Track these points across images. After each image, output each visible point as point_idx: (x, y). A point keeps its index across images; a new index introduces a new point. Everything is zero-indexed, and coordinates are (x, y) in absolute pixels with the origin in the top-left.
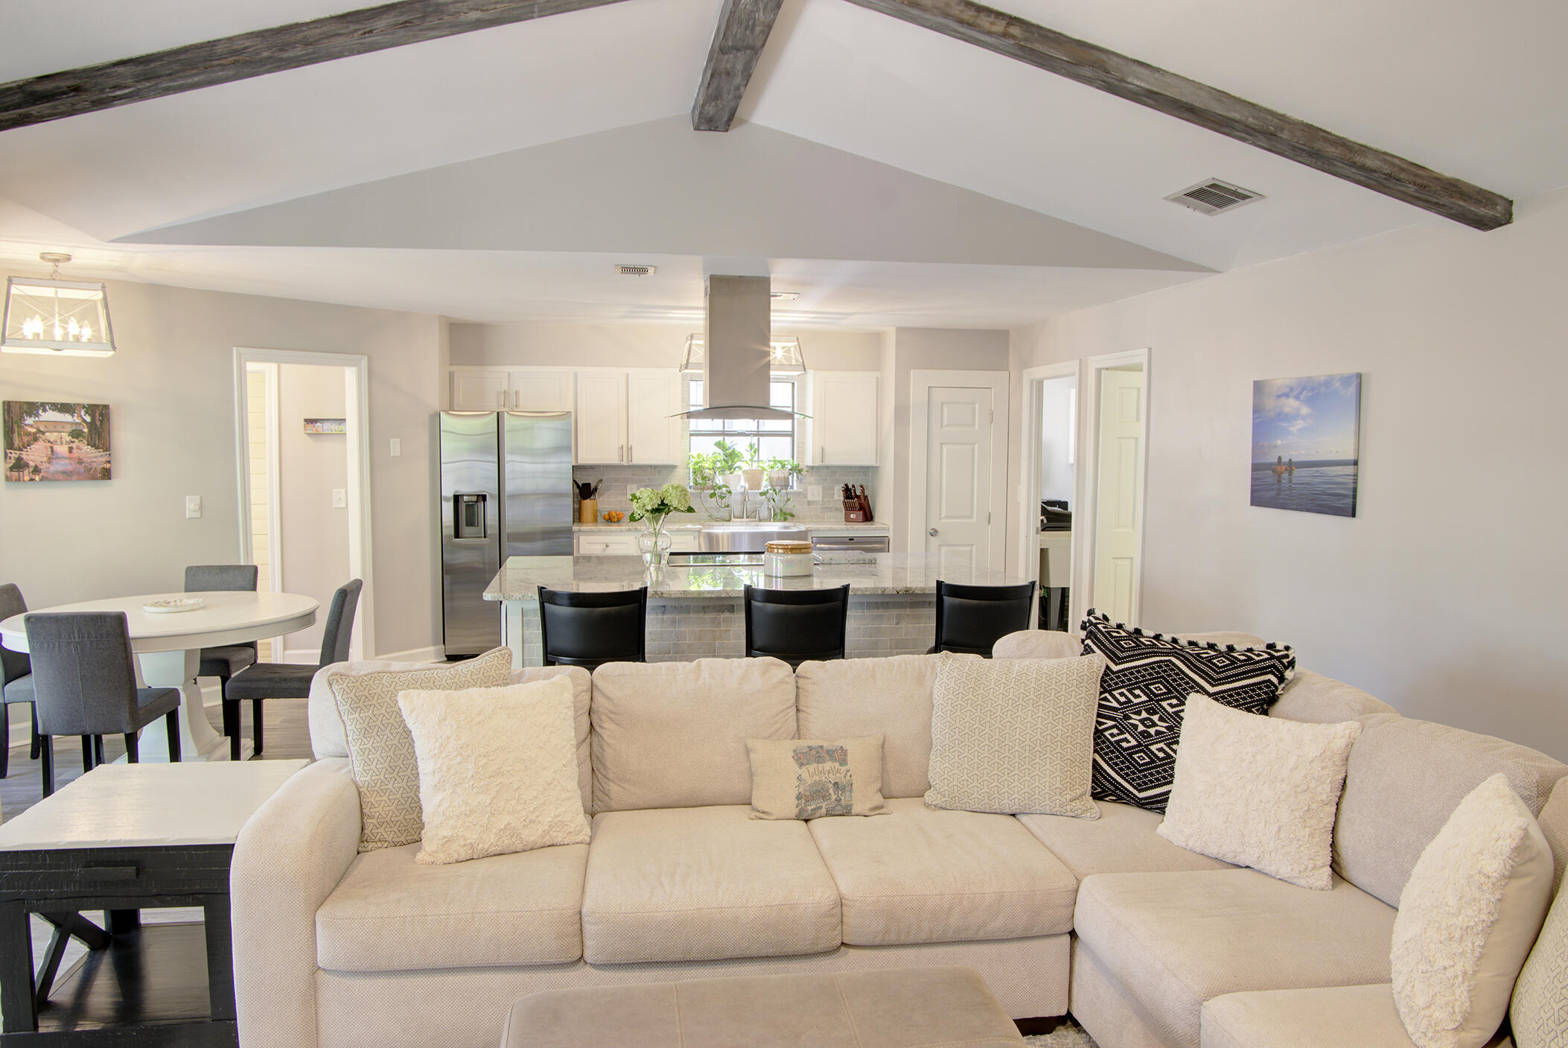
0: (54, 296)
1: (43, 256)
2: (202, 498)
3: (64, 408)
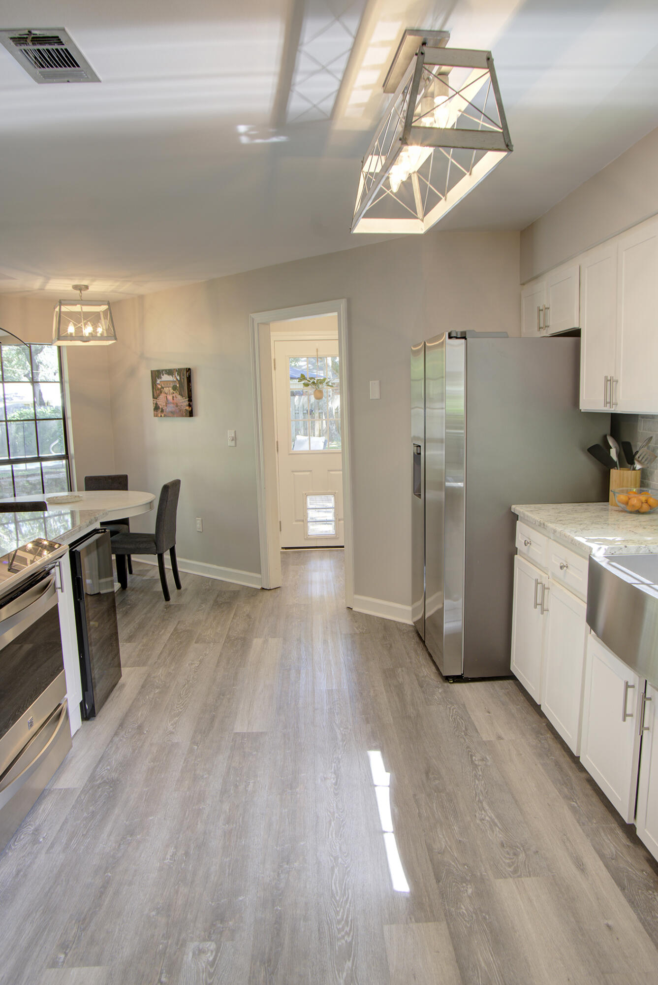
0: (80, 310)
1: (76, 287)
2: (235, 432)
3: (170, 372)
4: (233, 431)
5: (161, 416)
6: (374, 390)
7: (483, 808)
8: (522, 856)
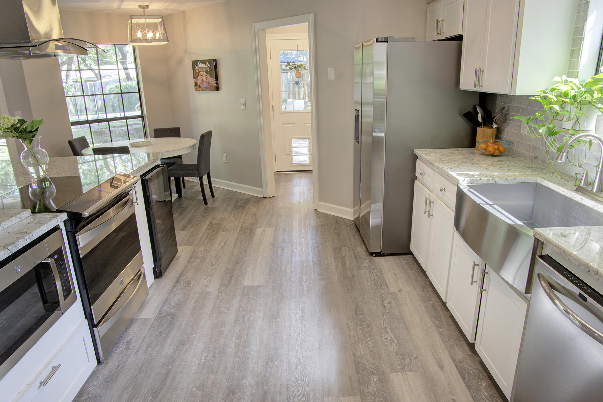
0: (145, 22)
1: (140, 7)
2: (245, 100)
3: (203, 62)
4: (244, 100)
5: (199, 90)
6: (331, 74)
7: (387, 332)
8: (407, 360)
